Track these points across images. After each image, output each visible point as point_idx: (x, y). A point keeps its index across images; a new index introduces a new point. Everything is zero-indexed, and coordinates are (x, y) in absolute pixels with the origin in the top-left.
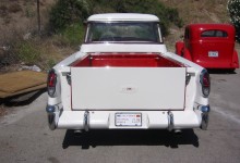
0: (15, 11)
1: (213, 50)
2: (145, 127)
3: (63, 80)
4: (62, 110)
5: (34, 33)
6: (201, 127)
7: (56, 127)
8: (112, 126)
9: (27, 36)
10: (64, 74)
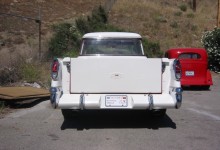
0: (19, 43)
1: (190, 70)
2: (130, 107)
3: (64, 68)
4: (62, 93)
5: (35, 58)
6: (176, 107)
7: (56, 107)
8: (103, 107)
9: (29, 60)
10: (65, 63)
